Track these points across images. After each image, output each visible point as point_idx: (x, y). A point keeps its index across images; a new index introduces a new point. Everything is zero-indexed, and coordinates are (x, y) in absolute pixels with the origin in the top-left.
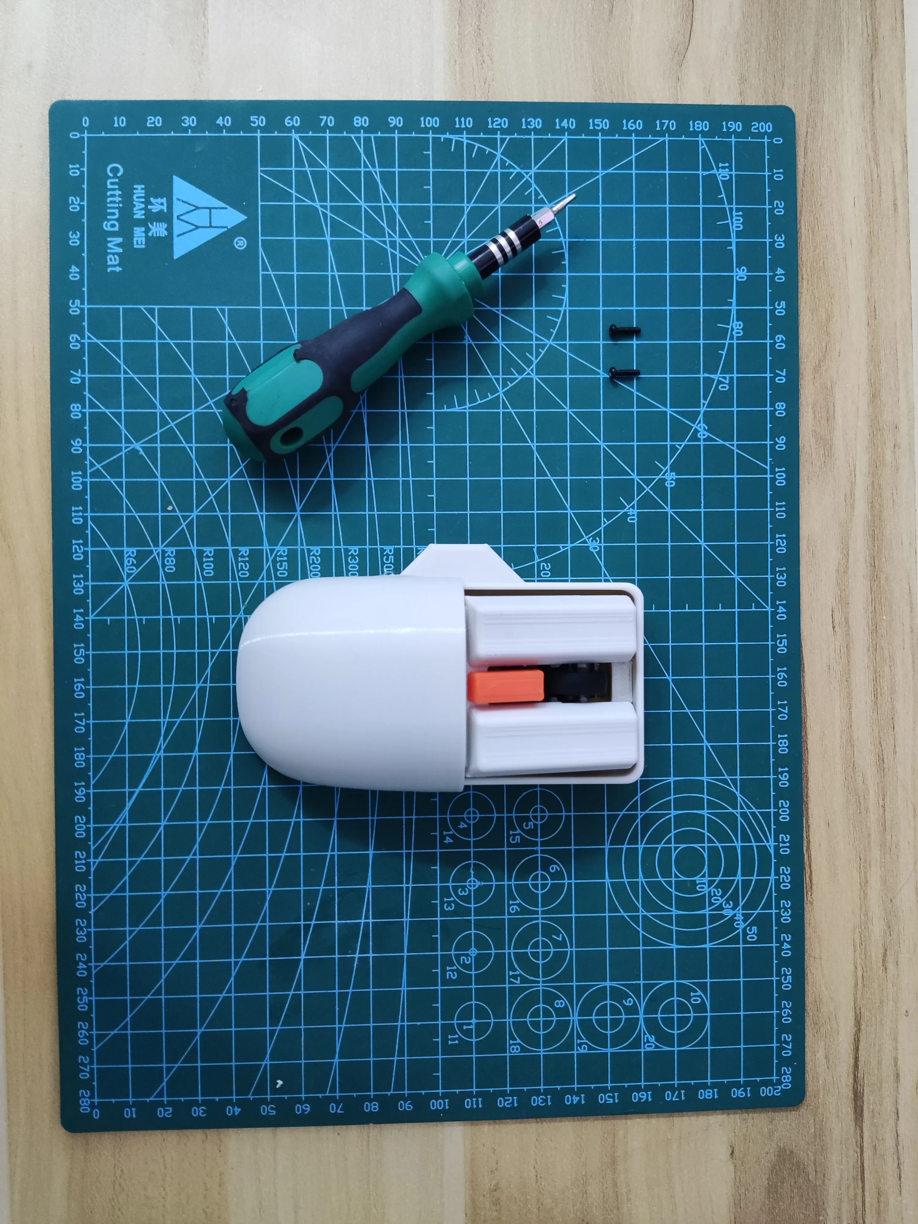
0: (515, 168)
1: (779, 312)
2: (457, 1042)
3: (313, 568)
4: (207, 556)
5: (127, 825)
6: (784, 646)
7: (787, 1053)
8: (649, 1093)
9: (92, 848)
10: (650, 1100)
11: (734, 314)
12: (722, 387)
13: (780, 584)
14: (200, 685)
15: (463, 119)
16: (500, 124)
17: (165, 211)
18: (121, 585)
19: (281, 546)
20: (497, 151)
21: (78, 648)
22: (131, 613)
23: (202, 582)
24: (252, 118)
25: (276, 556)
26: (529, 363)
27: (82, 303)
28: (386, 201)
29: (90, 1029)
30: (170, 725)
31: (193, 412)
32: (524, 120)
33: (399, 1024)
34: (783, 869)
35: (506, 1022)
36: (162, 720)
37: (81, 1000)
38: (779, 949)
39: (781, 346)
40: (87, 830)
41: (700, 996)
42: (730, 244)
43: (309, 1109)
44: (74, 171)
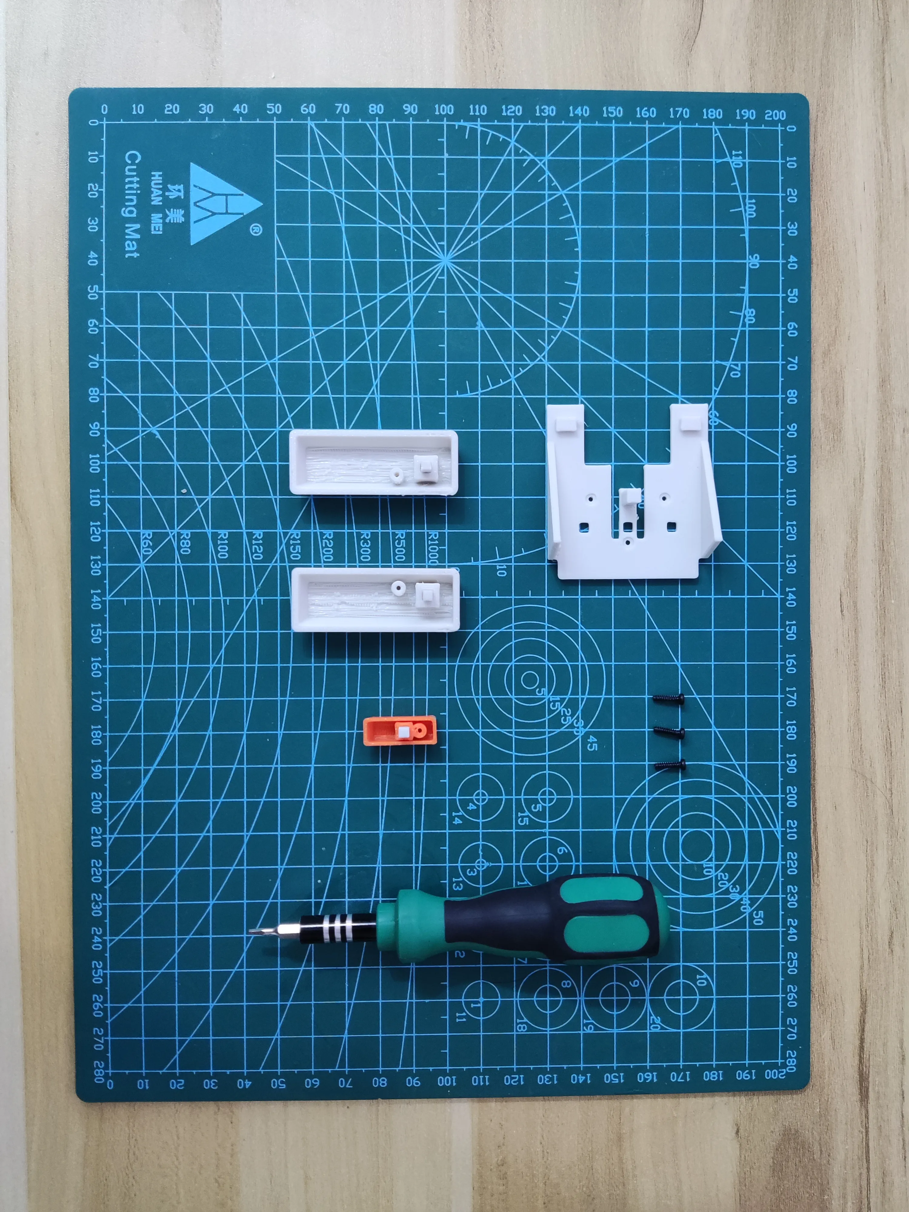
0: (528, 155)
1: (791, 300)
2: (464, 1020)
3: (326, 551)
4: (222, 539)
5: (143, 801)
6: (793, 633)
7: (793, 1037)
8: (655, 1074)
9: (108, 824)
10: (655, 1080)
11: (746, 301)
12: (734, 375)
13: (790, 571)
14: (214, 665)
15: (477, 107)
16: (514, 112)
17: (182, 198)
18: (138, 566)
19: (295, 529)
20: (511, 139)
21: (96, 628)
22: (147, 594)
23: (216, 565)
24: (268, 106)
25: (289, 539)
26: (541, 349)
27: (101, 289)
28: (400, 188)
29: (105, 1001)
30: (185, 705)
31: (209, 396)
32: (538, 107)
33: (408, 1001)
34: (790, 855)
35: (513, 1001)
36: (177, 699)
37: (96, 973)
38: (786, 934)
39: (793, 333)
40: (104, 807)
41: (706, 979)
42: (743, 231)
43: (318, 1083)
44: (93, 158)
